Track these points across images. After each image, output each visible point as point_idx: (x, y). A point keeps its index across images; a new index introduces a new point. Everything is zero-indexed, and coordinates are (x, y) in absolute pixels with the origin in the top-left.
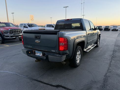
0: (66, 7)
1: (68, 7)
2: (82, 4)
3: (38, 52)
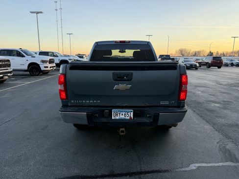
0: (38, 13)
1: (41, 12)
2: (56, 10)
3: (119, 111)
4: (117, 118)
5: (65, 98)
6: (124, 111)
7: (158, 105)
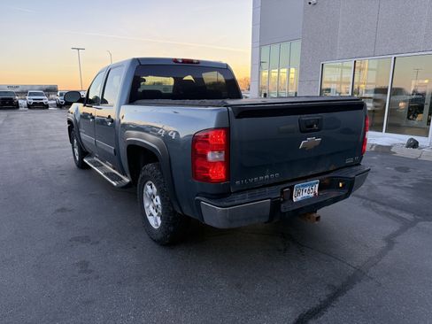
3: (303, 186)
4: (299, 198)
5: (224, 177)
6: (309, 185)
7: (343, 165)
